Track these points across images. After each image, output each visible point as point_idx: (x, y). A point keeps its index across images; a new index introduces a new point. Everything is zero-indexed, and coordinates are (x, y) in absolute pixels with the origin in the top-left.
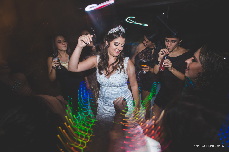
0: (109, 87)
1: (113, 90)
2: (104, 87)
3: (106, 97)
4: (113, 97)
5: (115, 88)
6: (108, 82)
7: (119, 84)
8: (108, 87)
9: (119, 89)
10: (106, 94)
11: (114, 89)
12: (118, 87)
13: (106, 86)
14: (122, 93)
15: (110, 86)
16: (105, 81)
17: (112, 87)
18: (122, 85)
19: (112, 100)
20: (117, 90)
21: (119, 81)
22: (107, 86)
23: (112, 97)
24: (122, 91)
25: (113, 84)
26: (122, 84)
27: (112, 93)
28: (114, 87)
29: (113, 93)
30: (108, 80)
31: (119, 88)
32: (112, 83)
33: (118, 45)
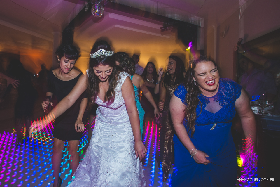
33: (100, 73)
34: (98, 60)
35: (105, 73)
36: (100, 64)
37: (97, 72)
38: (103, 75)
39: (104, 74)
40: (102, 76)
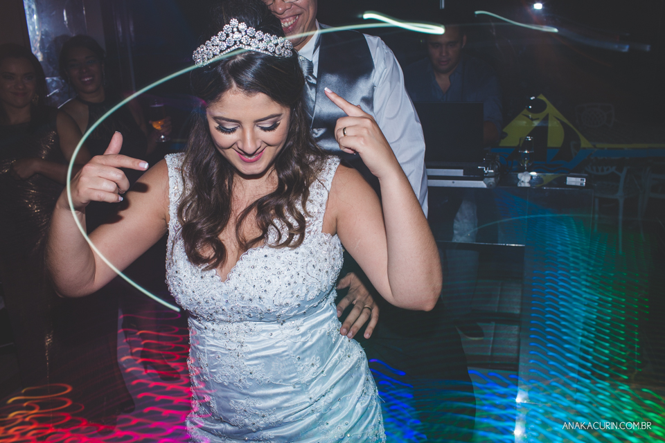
0: (235, 325)
1: (255, 339)
2: (209, 324)
3: (222, 384)
4: (259, 377)
5: (264, 326)
6: (227, 294)
7: (288, 301)
8: (230, 326)
9: (287, 332)
10: (221, 365)
11: (264, 331)
12: (281, 320)
13: (221, 321)
14: (308, 352)
15: (237, 317)
16: (213, 292)
17: (251, 324)
18: (305, 310)
19: (251, 399)
20: (280, 337)
21: (284, 287)
22: (222, 317)
23: (251, 380)
24: (304, 343)
25: (253, 305)
26: (305, 302)
27: (250, 356)
28: (261, 320)
29: (257, 358)
30: (225, 287)
31: (288, 324)
32: (247, 297)
33: (233, 130)
34: (223, 68)
35: (253, 130)
36: (231, 87)
37: (222, 129)
38: (243, 140)
39: (248, 135)
40: (240, 145)
